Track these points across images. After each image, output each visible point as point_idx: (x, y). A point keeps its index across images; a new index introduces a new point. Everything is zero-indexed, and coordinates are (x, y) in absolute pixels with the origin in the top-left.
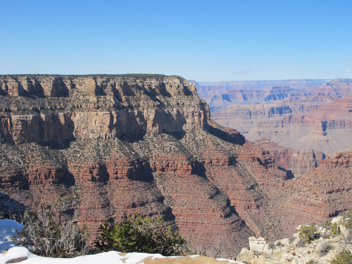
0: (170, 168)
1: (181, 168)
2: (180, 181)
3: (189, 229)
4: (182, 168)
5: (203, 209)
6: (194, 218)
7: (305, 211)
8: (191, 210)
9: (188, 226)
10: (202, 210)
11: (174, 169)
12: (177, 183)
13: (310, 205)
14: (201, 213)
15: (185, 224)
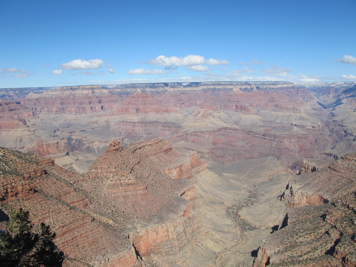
0: (10, 194)
1: (23, 190)
2: (29, 204)
3: (73, 247)
4: (25, 189)
5: (74, 221)
6: (70, 234)
7: (126, 191)
8: (63, 227)
9: (70, 244)
10: (73, 223)
11: (15, 194)
12: (28, 207)
13: (128, 185)
14: (75, 226)
15: (66, 243)
